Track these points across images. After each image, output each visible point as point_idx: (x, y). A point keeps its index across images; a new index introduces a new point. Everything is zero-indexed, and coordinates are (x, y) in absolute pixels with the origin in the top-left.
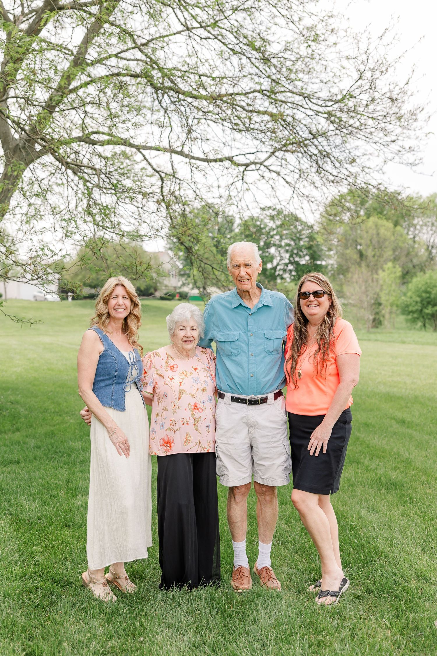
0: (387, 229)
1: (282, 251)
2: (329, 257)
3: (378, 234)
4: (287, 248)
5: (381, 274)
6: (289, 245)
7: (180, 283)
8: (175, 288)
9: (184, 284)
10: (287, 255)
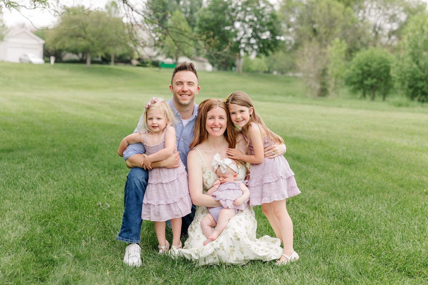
0: (338, 9)
1: (246, 26)
2: (288, 33)
3: (330, 13)
4: (251, 23)
5: (329, 48)
6: (252, 21)
7: (155, 53)
8: (150, 57)
9: (158, 54)
10: (250, 31)
